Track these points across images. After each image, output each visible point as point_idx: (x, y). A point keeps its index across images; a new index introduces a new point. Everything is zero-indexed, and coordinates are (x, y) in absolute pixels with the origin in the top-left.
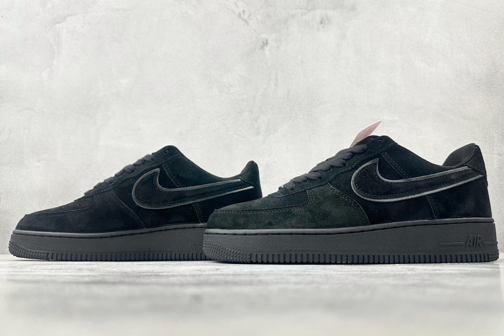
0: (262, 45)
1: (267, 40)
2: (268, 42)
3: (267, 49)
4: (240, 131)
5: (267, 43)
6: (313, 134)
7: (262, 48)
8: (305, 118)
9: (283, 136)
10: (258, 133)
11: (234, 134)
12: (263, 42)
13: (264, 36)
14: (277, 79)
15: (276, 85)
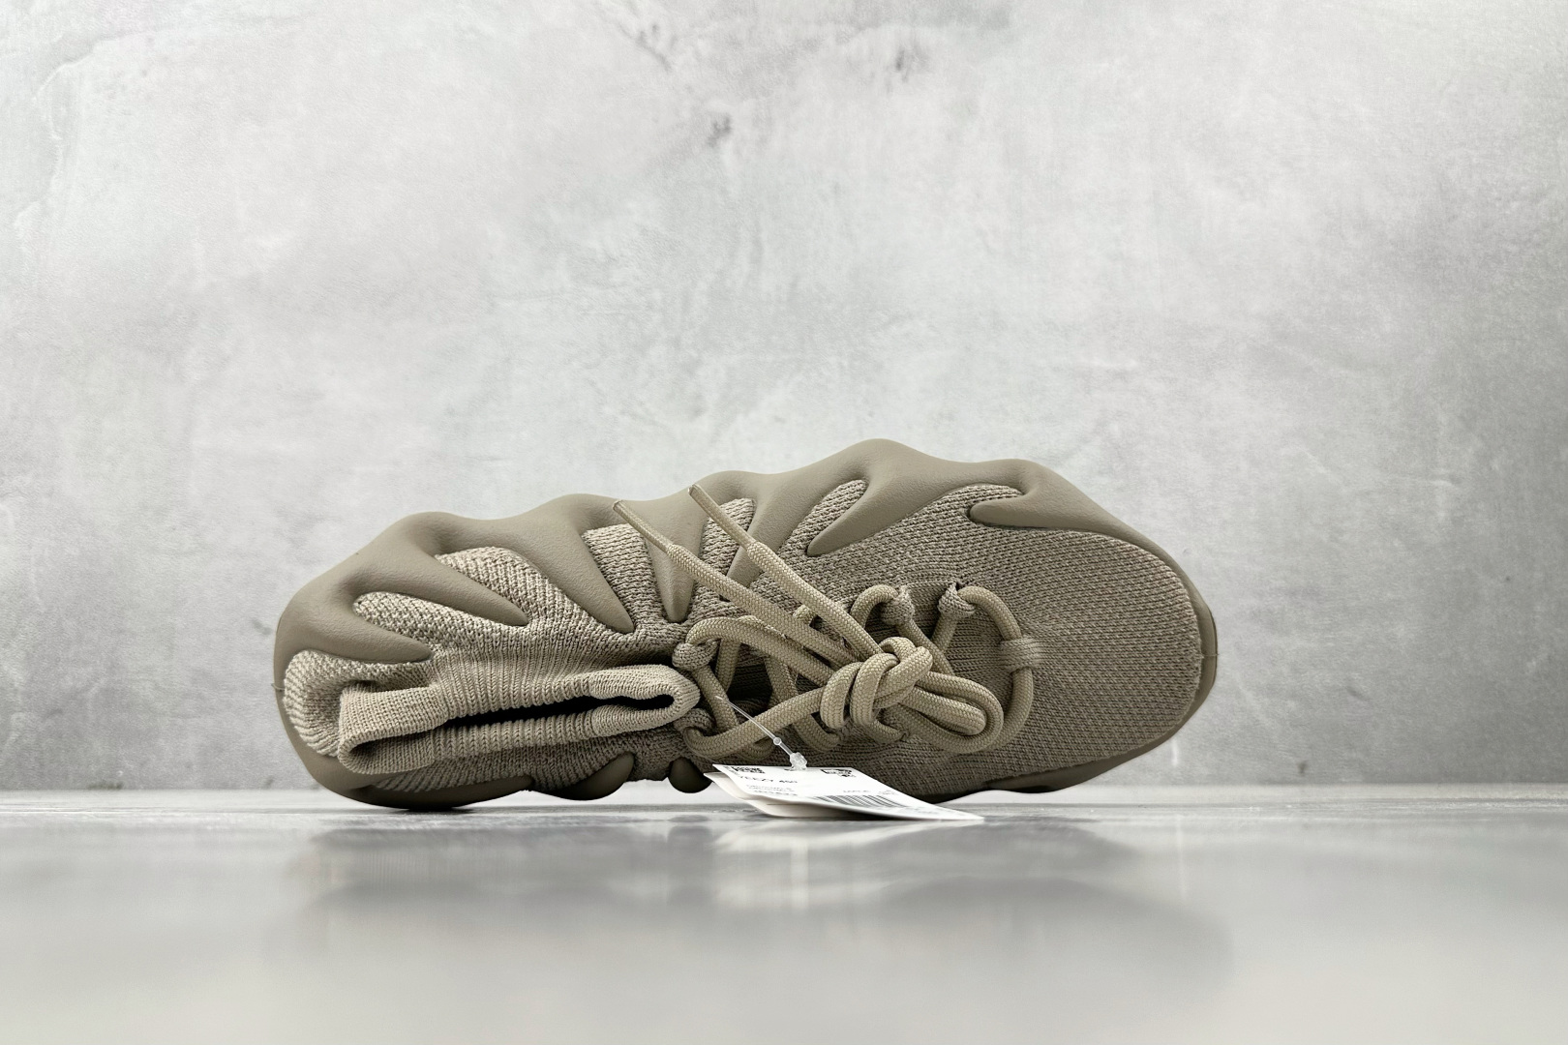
0: (712, 133)
1: (727, 121)
2: (732, 125)
3: (727, 146)
4: (641, 404)
5: (727, 129)
6: (871, 414)
7: (713, 142)
8: (846, 363)
9: (778, 419)
10: (697, 412)
11: (623, 413)
12: (715, 125)
13: (719, 106)
14: (757, 243)
15: (756, 260)
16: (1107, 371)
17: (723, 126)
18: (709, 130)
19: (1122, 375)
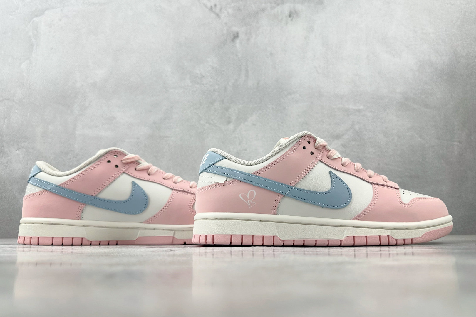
2: (239, 35)
3: (238, 41)
7: (233, 40)
8: (274, 107)
9: (254, 124)
10: (229, 122)
11: (206, 123)
12: (234, 35)
13: (235, 29)
14: (247, 71)
15: (247, 76)
16: (354, 110)
17: (236, 35)
18: (232, 36)
19: (359, 111)
